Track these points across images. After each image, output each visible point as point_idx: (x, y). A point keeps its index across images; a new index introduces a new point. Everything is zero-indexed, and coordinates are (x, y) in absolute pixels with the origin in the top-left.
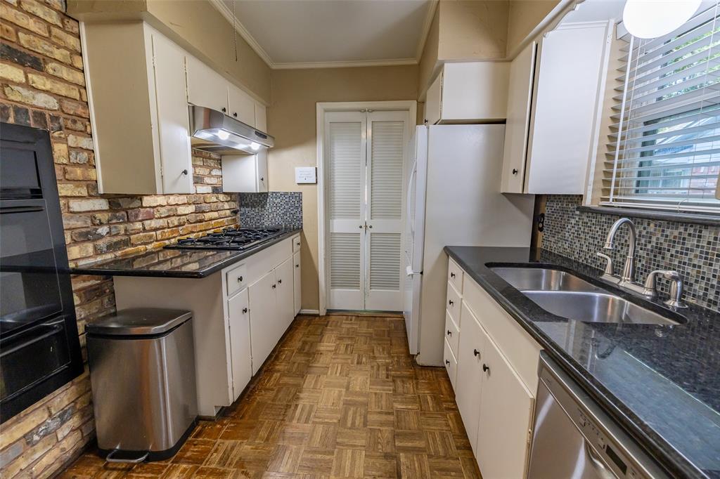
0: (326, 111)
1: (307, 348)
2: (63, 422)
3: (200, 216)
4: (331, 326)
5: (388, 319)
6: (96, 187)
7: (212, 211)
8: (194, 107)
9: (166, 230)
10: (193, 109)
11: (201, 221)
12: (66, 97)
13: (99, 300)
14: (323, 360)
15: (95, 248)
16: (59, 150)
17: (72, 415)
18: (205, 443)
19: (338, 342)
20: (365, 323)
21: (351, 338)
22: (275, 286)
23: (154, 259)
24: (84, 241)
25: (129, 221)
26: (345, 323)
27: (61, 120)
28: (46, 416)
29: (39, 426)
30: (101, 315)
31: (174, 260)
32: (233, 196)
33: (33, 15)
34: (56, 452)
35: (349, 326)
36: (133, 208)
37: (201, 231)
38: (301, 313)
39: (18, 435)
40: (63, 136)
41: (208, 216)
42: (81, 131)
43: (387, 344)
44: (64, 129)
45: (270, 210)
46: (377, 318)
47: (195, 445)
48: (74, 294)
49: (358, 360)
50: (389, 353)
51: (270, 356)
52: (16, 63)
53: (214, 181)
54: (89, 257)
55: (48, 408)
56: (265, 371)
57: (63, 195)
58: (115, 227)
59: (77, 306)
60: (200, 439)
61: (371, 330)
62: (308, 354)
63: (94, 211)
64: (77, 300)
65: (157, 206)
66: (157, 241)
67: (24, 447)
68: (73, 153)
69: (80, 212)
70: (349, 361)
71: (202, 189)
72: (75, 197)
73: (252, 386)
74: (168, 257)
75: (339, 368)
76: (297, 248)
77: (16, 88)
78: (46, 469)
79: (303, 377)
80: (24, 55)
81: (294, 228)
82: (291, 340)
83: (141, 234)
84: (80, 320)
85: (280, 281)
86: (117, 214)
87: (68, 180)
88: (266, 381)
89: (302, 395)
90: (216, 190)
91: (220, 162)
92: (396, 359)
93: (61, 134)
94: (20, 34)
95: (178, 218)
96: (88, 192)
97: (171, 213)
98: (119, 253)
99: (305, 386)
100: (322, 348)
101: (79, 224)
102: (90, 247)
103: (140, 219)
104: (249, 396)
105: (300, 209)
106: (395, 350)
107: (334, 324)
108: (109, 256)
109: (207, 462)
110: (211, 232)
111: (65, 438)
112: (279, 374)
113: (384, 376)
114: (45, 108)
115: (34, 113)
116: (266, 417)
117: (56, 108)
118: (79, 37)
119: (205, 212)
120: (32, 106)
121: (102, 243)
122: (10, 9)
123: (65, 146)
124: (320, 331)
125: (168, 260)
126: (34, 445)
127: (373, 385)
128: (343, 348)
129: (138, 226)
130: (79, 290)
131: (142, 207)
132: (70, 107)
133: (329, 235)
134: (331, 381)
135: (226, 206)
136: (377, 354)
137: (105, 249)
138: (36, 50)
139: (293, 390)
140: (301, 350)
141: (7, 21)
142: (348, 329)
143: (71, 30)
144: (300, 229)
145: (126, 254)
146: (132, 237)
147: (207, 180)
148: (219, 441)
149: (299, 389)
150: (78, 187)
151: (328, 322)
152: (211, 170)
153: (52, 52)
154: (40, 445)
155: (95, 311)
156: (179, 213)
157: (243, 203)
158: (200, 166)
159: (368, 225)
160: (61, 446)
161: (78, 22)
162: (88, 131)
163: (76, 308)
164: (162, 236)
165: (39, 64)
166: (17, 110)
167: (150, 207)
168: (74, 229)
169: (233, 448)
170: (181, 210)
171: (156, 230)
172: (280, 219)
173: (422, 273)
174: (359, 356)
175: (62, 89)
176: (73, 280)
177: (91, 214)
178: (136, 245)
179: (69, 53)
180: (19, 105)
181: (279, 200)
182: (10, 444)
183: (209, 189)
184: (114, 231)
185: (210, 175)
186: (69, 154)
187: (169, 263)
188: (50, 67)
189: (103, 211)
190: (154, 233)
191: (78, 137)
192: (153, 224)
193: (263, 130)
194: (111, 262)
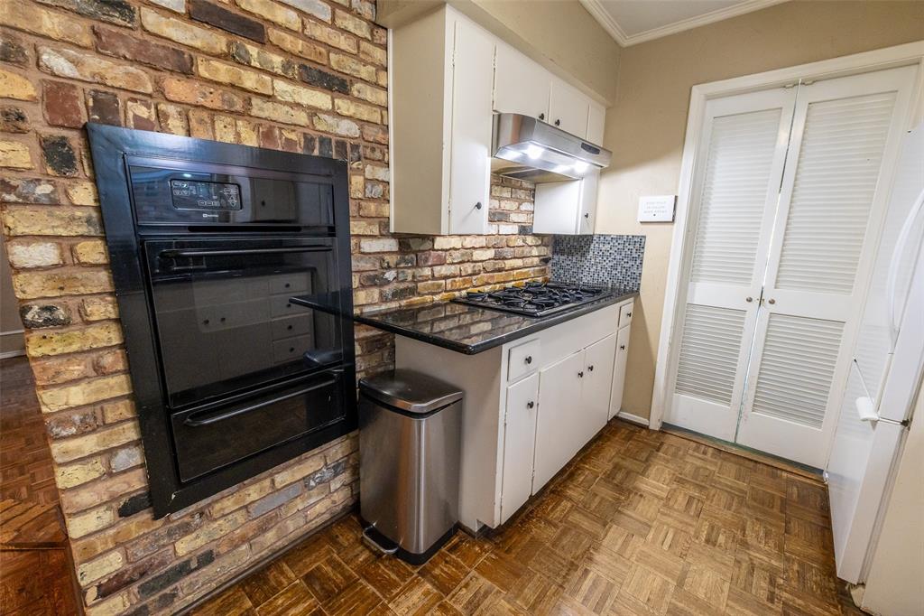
0: (709, 98)
1: (619, 476)
2: (336, 475)
3: (500, 264)
4: (666, 453)
5: (784, 474)
6: (387, 225)
7: (515, 258)
8: (500, 116)
9: (457, 279)
10: (499, 118)
11: (500, 270)
12: (368, 121)
13: (379, 353)
14: (643, 509)
15: (381, 294)
16: (356, 182)
17: (345, 469)
18: (458, 566)
19: (674, 486)
20: (731, 468)
21: (702, 488)
22: (581, 375)
23: (440, 312)
24: (371, 286)
25: (418, 266)
26: (691, 455)
27: (361, 150)
28: (322, 464)
29: (315, 472)
30: (380, 370)
31: (462, 316)
32: (546, 239)
33: (344, 31)
34: (327, 503)
35: (699, 463)
36: (423, 251)
37: (498, 283)
38: (620, 415)
39: (298, 476)
40: (361, 167)
41: (509, 264)
42: (379, 160)
43: (777, 526)
44: (363, 159)
45: (593, 260)
46: (760, 466)
47: (446, 562)
48: (356, 344)
49: (709, 534)
50: (780, 548)
51: (562, 471)
52: (325, 88)
53: (522, 218)
54: (375, 304)
55: (325, 457)
56: (552, 492)
57: (355, 233)
58: (403, 272)
59: (358, 356)
60: (454, 557)
61: (743, 485)
62: (620, 488)
63: (384, 253)
64: (358, 350)
65: (450, 249)
66: (446, 291)
67: (303, 489)
68: (369, 187)
69: (370, 253)
70: (692, 531)
71: (506, 229)
72: (366, 236)
73: (530, 508)
74: (456, 312)
75: (670, 536)
76: (625, 320)
77: (323, 116)
78: (318, 516)
79: (605, 526)
80: (333, 78)
81: (627, 290)
82: (596, 455)
83: (430, 282)
84: (359, 372)
85: (591, 368)
86: (407, 257)
87: (362, 217)
88: (551, 507)
89: (597, 557)
90: (524, 231)
91: (533, 193)
92: (796, 567)
93: (359, 164)
94: (332, 56)
95: (472, 265)
96: (380, 231)
97: (466, 258)
98: (404, 302)
99: (605, 542)
100: (643, 487)
101: (368, 266)
102: (376, 292)
103: (430, 264)
104: (523, 522)
105: (638, 262)
106: (796, 546)
107: (673, 449)
108: (394, 305)
109: (453, 596)
110: (509, 285)
111: (336, 490)
112: (569, 505)
113: (763, 595)
114: (347, 137)
115: (337, 142)
116: (538, 567)
117: (357, 136)
118: (386, 49)
119: (506, 259)
120: (336, 135)
121: (388, 290)
122: (324, 28)
123: (362, 178)
124: (644, 455)
125: (455, 316)
126: (309, 490)
127: (736, 601)
128: (681, 500)
129: (427, 272)
130: (363, 339)
131: (434, 250)
132: (372, 133)
133: (684, 308)
134: (652, 553)
135: (535, 252)
136: (751, 539)
137: (390, 297)
138: (345, 71)
139: (586, 541)
140: (609, 477)
141: (321, 42)
142: (698, 468)
143: (378, 42)
144: (634, 293)
145: (410, 305)
146: (419, 284)
147: (514, 217)
148: (473, 573)
149: (595, 542)
150: (370, 224)
151: (662, 444)
152: (520, 204)
153: (358, 71)
154: (315, 491)
155: (374, 364)
156: (474, 259)
157: (558, 248)
158: (507, 199)
159: (767, 298)
160: (332, 498)
161: (386, 29)
162: (386, 160)
163: (356, 359)
164: (452, 286)
165: (346, 86)
166: (322, 141)
167: (442, 250)
168: (363, 271)
169: (486, 594)
170: (478, 255)
171: (446, 278)
172: (606, 274)
173: (906, 423)
174: (712, 527)
175: (364, 113)
176: (356, 328)
177: (380, 255)
178: (423, 295)
179: (374, 69)
180: (324, 135)
181: (608, 247)
182: (291, 483)
183: (514, 229)
184: (401, 277)
185: (518, 211)
186: (365, 187)
187: (456, 320)
188: (356, 88)
189: (393, 253)
190: (443, 281)
191: (376, 168)
192: (444, 270)
193: (597, 141)
194: (396, 312)
